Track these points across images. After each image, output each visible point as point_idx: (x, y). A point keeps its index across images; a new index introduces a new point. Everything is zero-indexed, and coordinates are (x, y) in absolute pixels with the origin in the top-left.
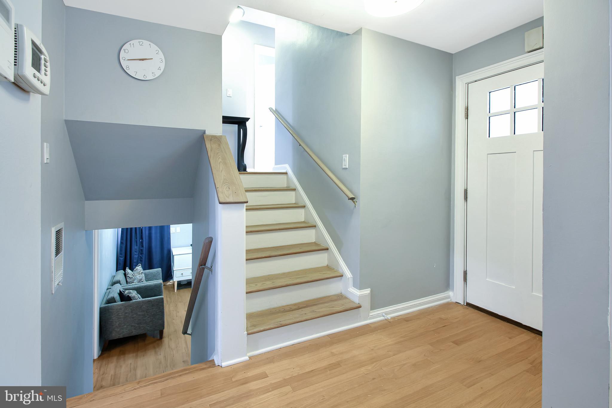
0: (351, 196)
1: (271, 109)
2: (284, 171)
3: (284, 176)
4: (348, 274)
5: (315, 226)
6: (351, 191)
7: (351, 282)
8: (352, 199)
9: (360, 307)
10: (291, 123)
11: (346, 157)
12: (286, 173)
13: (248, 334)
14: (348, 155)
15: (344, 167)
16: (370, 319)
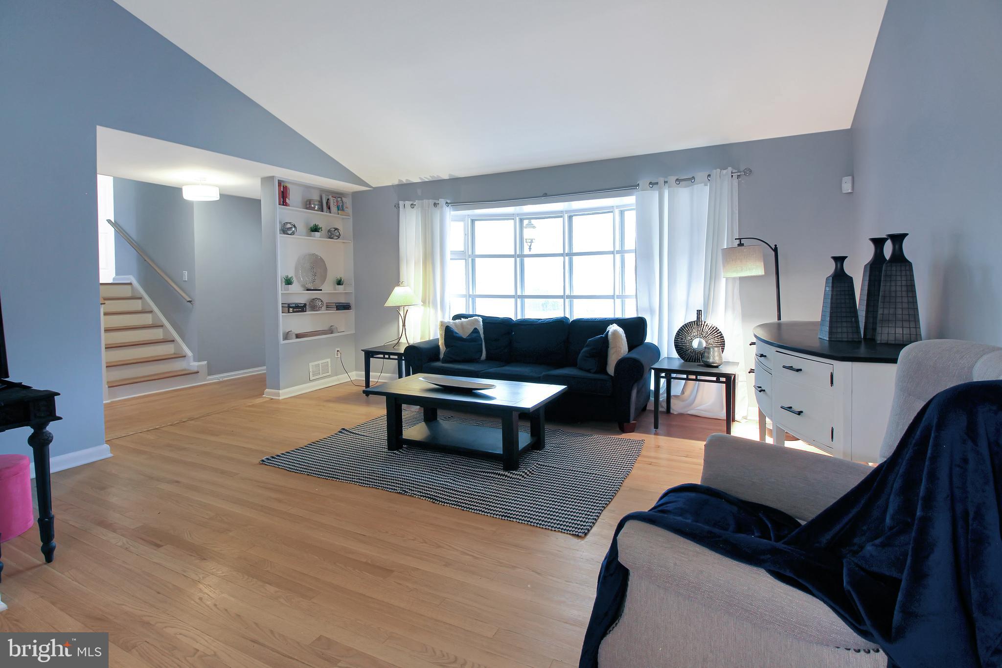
0: (189, 299)
1: (109, 221)
2: (129, 282)
3: (129, 287)
4: (189, 353)
5: (162, 326)
6: (190, 297)
7: (192, 359)
8: (190, 301)
9: (198, 372)
10: (135, 239)
11: (186, 273)
12: (130, 284)
13: (109, 387)
14: (186, 272)
15: (184, 280)
16: (207, 381)
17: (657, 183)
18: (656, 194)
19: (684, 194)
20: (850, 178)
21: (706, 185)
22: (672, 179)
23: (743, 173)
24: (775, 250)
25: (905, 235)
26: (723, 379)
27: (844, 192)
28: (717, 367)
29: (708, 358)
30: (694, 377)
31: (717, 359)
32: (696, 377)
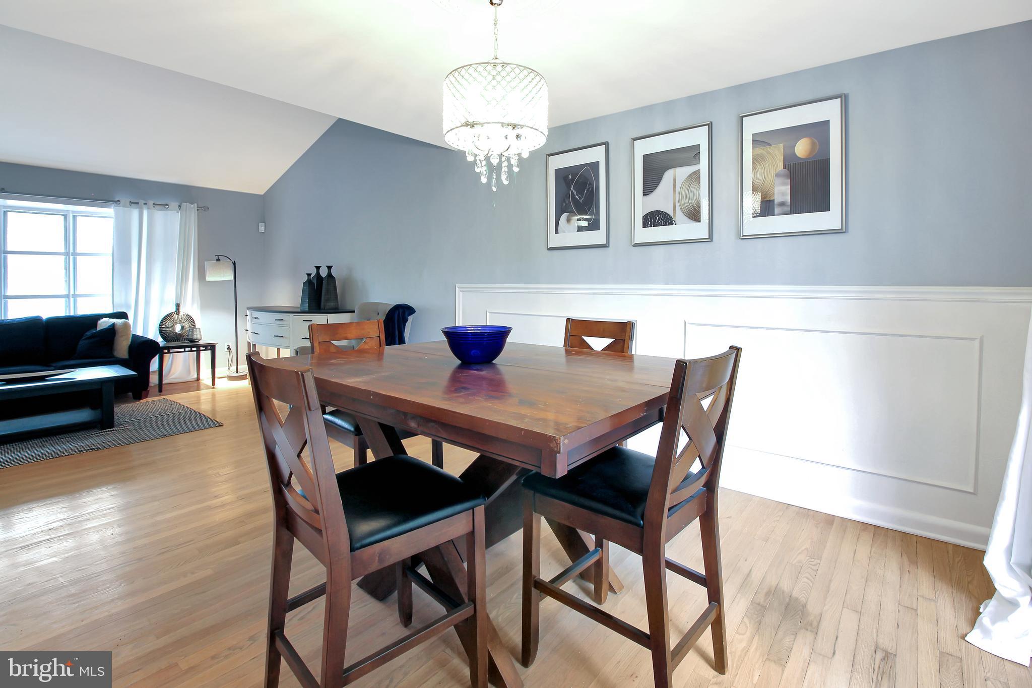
17: (138, 203)
18: (135, 213)
19: (160, 216)
20: (264, 224)
21: (178, 212)
22: (151, 203)
23: (203, 209)
24: (234, 264)
25: (332, 266)
26: (194, 349)
27: (260, 231)
28: (197, 342)
29: (193, 336)
30: (189, 349)
31: (199, 336)
32: (185, 350)
